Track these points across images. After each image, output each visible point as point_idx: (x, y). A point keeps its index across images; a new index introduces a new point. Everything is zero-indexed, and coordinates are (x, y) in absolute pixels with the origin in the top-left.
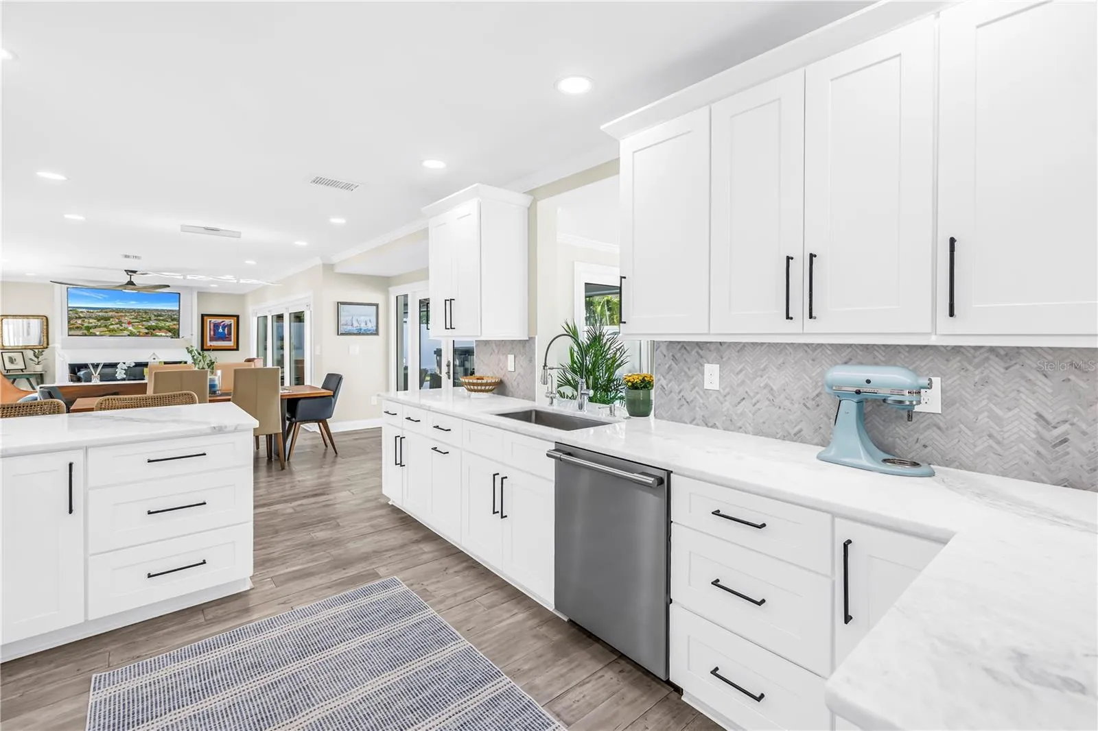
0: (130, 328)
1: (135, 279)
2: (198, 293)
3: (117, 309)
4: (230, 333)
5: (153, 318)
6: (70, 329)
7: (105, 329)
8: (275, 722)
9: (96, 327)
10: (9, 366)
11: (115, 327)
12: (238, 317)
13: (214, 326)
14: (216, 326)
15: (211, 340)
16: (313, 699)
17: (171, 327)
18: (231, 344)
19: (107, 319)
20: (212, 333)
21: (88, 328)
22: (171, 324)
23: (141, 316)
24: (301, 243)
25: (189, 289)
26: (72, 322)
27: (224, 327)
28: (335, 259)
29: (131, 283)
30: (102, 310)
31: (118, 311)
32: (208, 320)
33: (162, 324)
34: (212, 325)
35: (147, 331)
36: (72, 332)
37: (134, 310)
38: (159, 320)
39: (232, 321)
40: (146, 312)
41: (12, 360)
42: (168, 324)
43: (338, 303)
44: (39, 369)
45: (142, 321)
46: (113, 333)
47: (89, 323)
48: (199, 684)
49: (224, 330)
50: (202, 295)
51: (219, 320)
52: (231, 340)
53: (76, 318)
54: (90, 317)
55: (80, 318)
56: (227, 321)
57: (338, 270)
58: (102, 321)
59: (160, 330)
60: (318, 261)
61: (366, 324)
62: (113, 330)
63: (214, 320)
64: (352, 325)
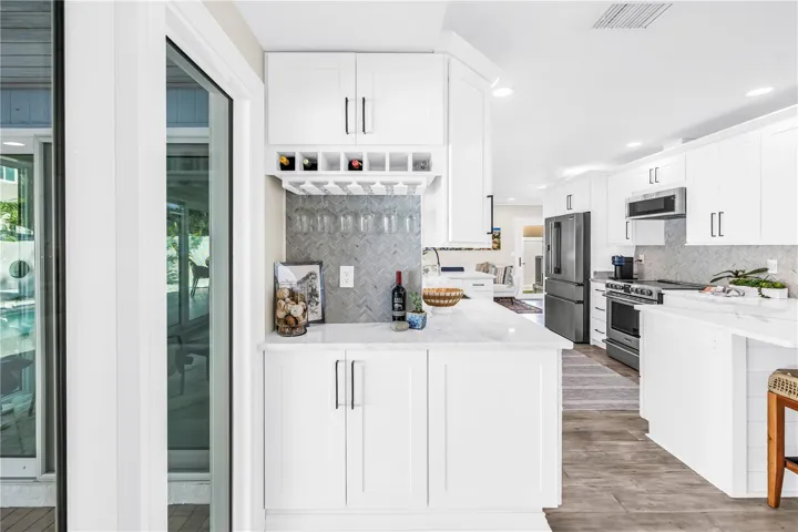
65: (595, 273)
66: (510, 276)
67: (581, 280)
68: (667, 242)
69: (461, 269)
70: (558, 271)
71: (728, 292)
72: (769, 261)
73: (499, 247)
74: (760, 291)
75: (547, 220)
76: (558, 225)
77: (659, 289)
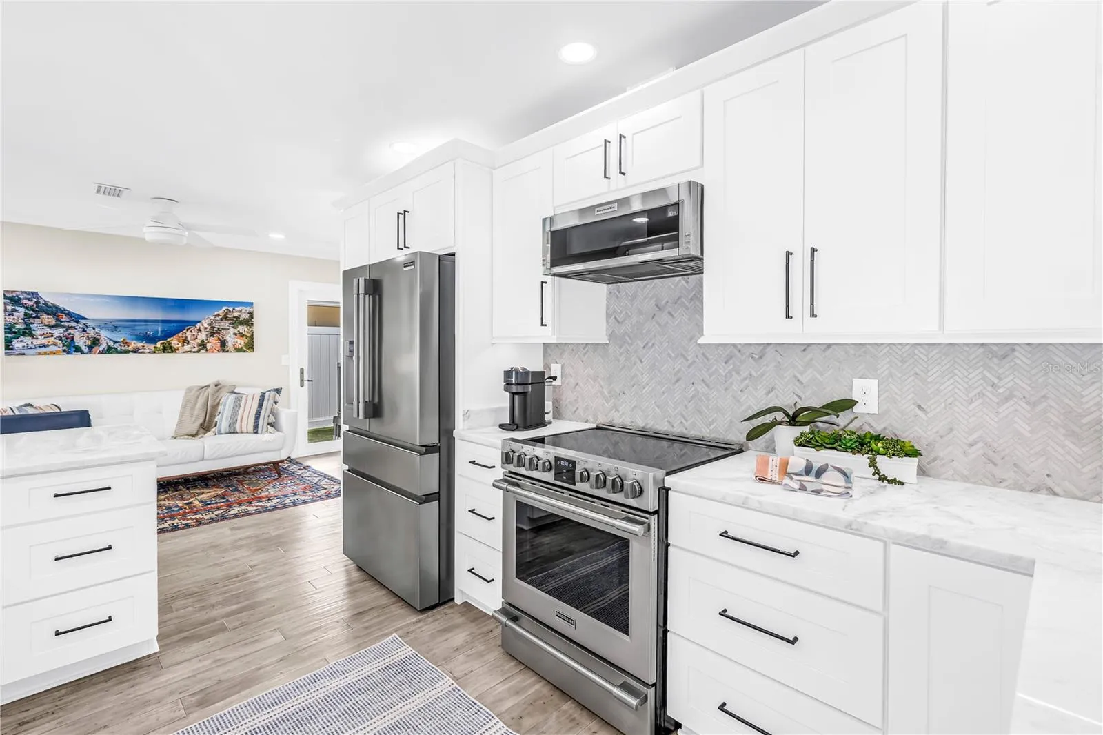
65: (467, 414)
66: (273, 413)
67: (433, 439)
68: (611, 336)
69: (81, 419)
70: (375, 410)
71: (819, 474)
72: (857, 383)
73: (250, 346)
74: (873, 464)
75: (348, 275)
76: (374, 288)
77: (660, 473)
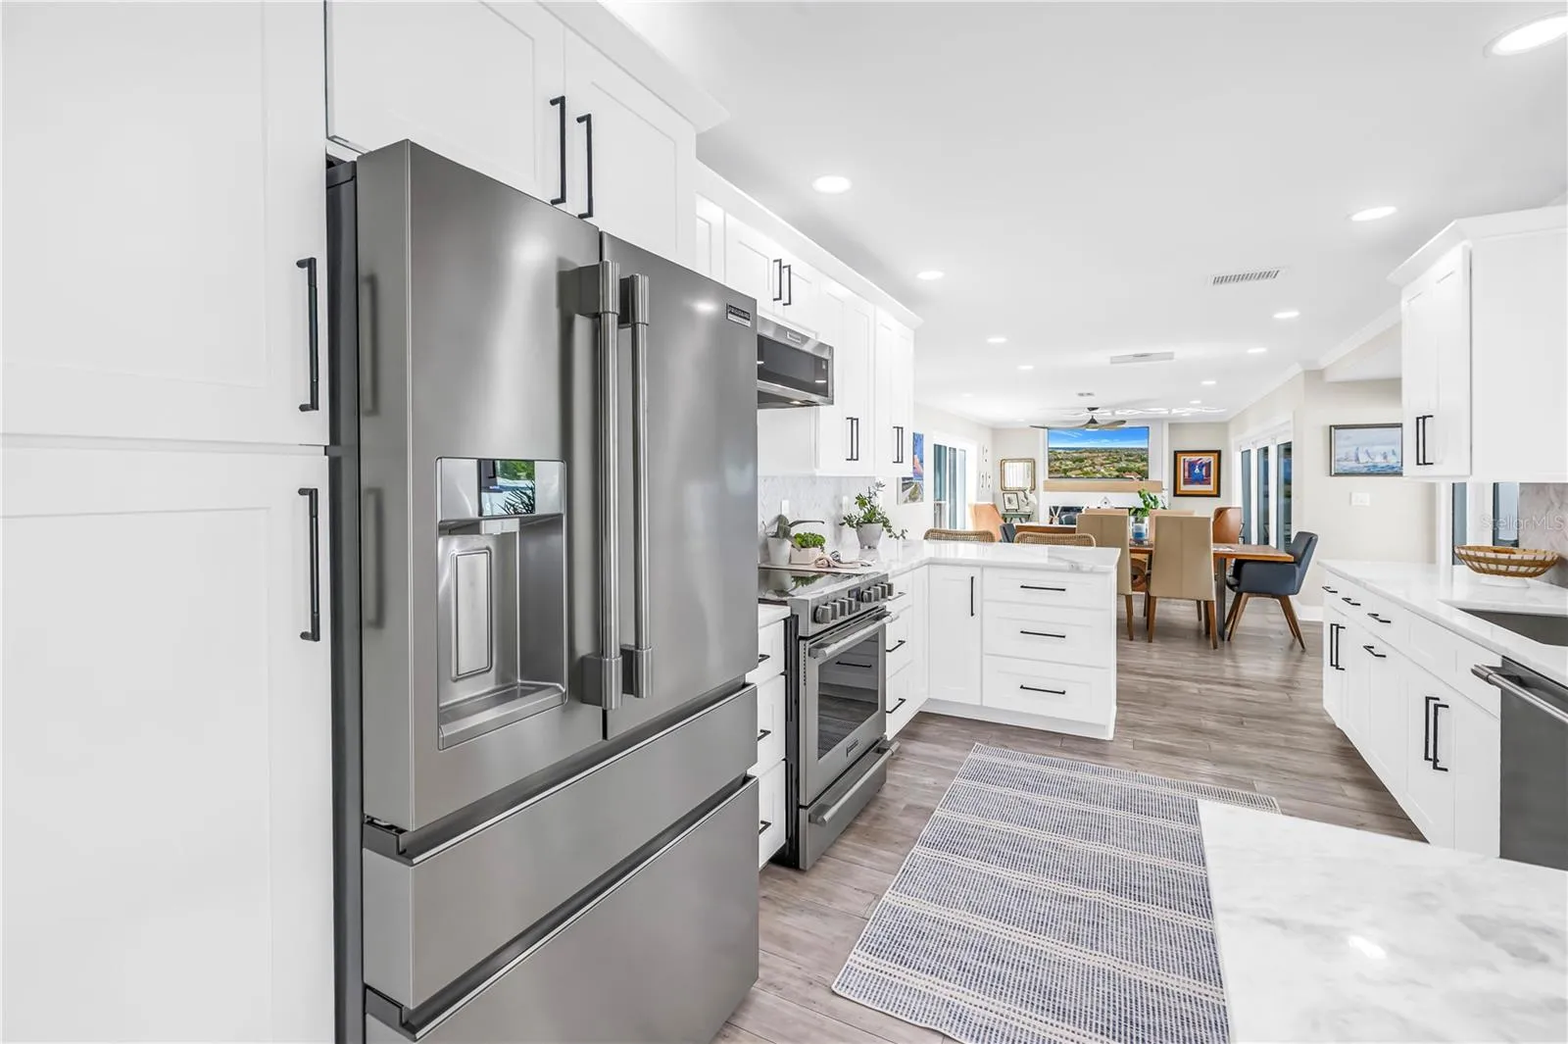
0: (1102, 470)
1: (1096, 414)
2: (1170, 424)
3: (1091, 449)
4: (1208, 475)
5: (1124, 458)
6: (1050, 472)
7: (1079, 472)
8: (1052, 935)
9: (1072, 470)
10: (1008, 506)
11: (1088, 469)
12: (1219, 453)
13: (1189, 465)
14: (1192, 465)
15: (1185, 483)
16: (1100, 943)
17: (1141, 469)
18: (1210, 488)
19: (1081, 460)
20: (1187, 474)
21: (1065, 471)
22: (1141, 464)
23: (1112, 455)
24: (1258, 350)
25: (1159, 420)
26: (1052, 464)
27: (1201, 466)
28: (1324, 363)
29: (1093, 421)
30: (1077, 450)
31: (1091, 451)
32: (1182, 458)
33: (1132, 465)
34: (1186, 466)
35: (1117, 473)
36: (1052, 475)
37: (1106, 450)
38: (1129, 461)
39: (1212, 459)
40: (1117, 451)
41: (1010, 501)
42: (1137, 465)
43: (1331, 426)
44: (1027, 510)
45: (1113, 462)
46: (1087, 475)
47: (1067, 465)
48: (1010, 851)
49: (1201, 470)
50: (1175, 426)
51: (1194, 458)
52: (1209, 484)
53: (1055, 460)
54: (1067, 459)
55: (1058, 459)
56: (1205, 459)
57: (1329, 378)
58: (1077, 463)
59: (1130, 472)
60: (1297, 369)
61: (1385, 458)
62: (1086, 473)
63: (1188, 458)
64: (1357, 459)
